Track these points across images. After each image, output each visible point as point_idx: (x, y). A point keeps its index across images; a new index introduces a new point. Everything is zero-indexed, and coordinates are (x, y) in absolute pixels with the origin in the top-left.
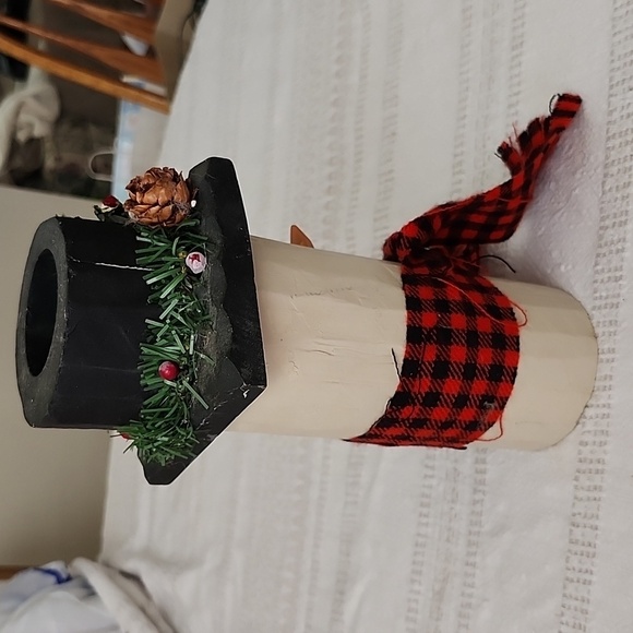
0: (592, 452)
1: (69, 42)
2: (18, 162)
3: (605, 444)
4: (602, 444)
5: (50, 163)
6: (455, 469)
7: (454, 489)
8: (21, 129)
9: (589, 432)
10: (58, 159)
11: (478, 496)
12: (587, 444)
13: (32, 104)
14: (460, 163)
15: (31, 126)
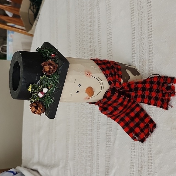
14: (134, 51)
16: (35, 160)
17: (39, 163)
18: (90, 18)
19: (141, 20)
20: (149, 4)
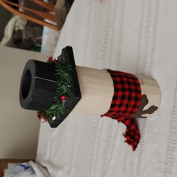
0: (169, 167)
1: (31, 10)
2: (15, 36)
3: (173, 166)
4: (172, 166)
5: (24, 37)
6: (133, 161)
7: (132, 167)
8: (16, 27)
9: (169, 161)
10: (26, 36)
11: (139, 171)
12: (168, 165)
13: (19, 20)
15: (19, 26)
16: (47, 157)
17: (49, 162)
18: (105, 35)
19: (147, 48)
20: (155, 35)
